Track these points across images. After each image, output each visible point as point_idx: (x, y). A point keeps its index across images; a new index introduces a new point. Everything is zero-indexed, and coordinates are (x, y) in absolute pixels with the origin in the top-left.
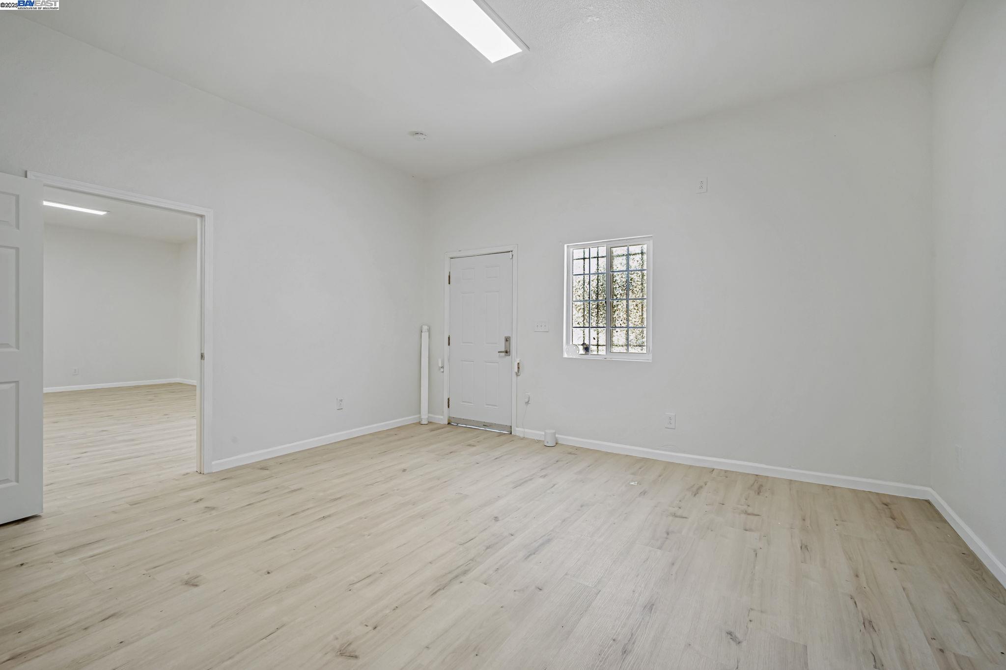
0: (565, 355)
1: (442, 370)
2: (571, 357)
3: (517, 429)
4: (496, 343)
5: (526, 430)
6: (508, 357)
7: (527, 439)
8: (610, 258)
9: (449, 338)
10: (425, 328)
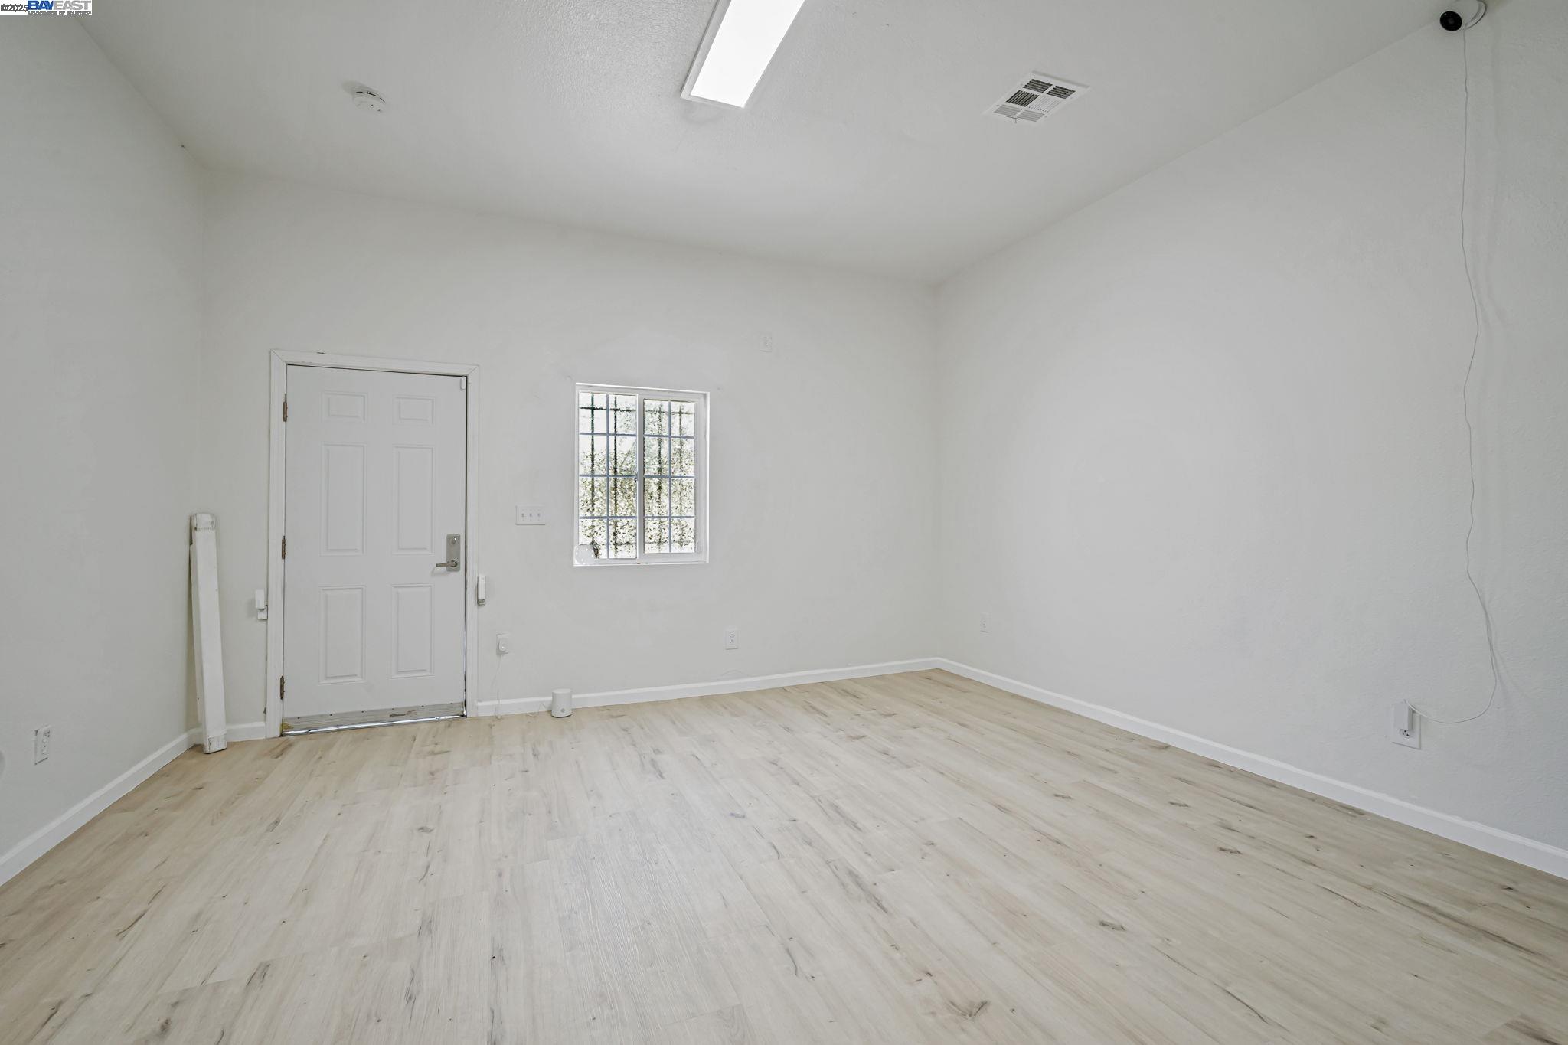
0: (576, 563)
1: (262, 616)
2: (584, 565)
3: (479, 704)
4: (425, 549)
5: (503, 702)
6: (453, 574)
7: (507, 717)
8: (642, 412)
9: (284, 542)
10: (203, 520)
